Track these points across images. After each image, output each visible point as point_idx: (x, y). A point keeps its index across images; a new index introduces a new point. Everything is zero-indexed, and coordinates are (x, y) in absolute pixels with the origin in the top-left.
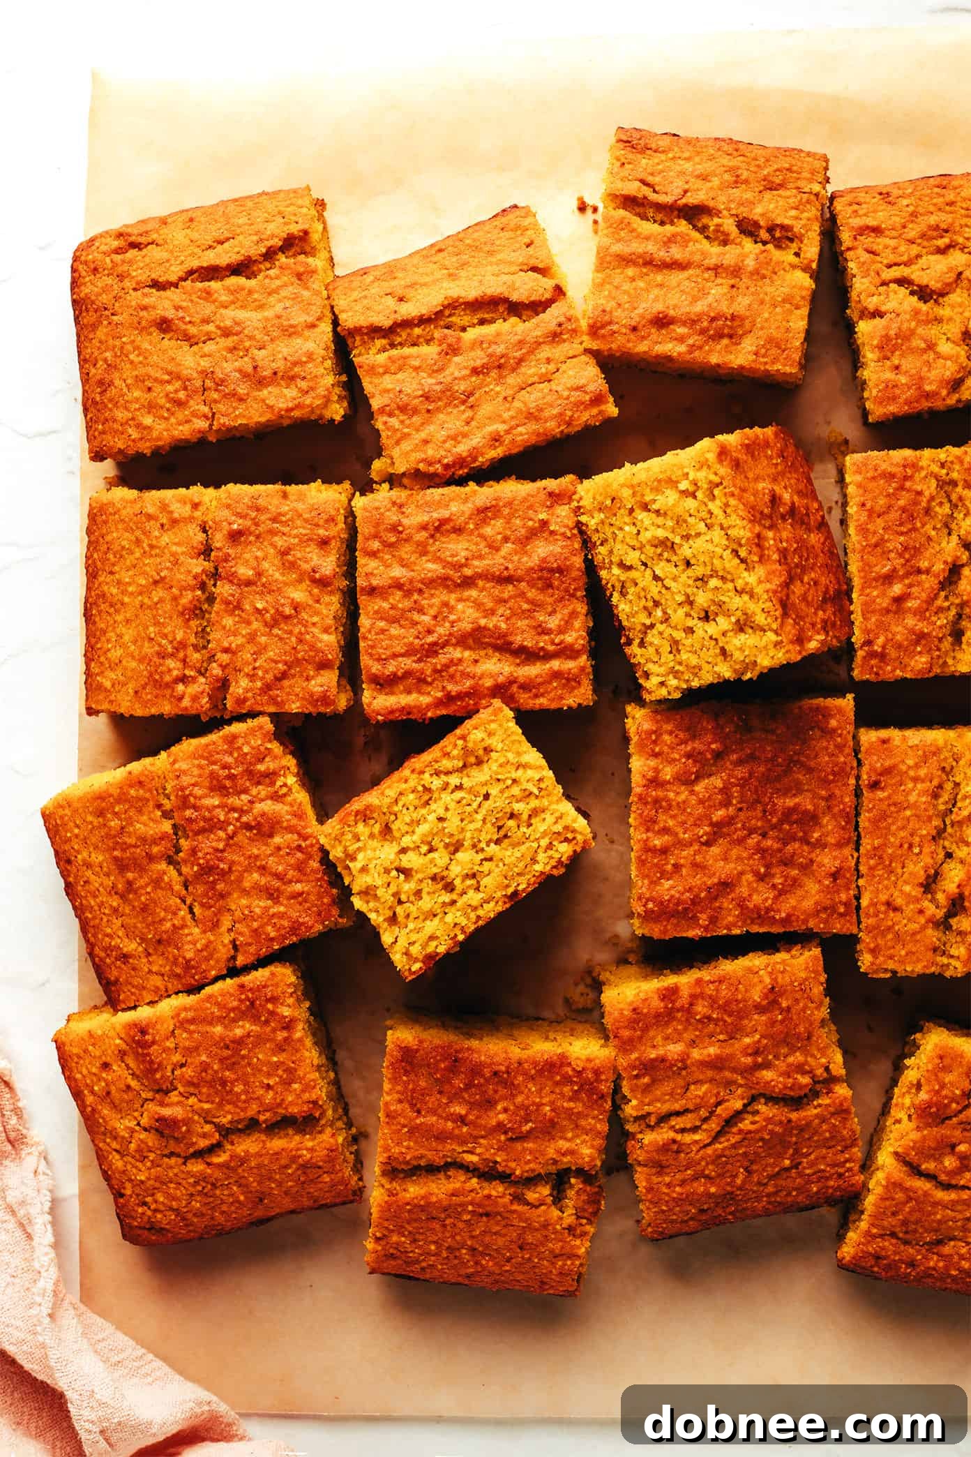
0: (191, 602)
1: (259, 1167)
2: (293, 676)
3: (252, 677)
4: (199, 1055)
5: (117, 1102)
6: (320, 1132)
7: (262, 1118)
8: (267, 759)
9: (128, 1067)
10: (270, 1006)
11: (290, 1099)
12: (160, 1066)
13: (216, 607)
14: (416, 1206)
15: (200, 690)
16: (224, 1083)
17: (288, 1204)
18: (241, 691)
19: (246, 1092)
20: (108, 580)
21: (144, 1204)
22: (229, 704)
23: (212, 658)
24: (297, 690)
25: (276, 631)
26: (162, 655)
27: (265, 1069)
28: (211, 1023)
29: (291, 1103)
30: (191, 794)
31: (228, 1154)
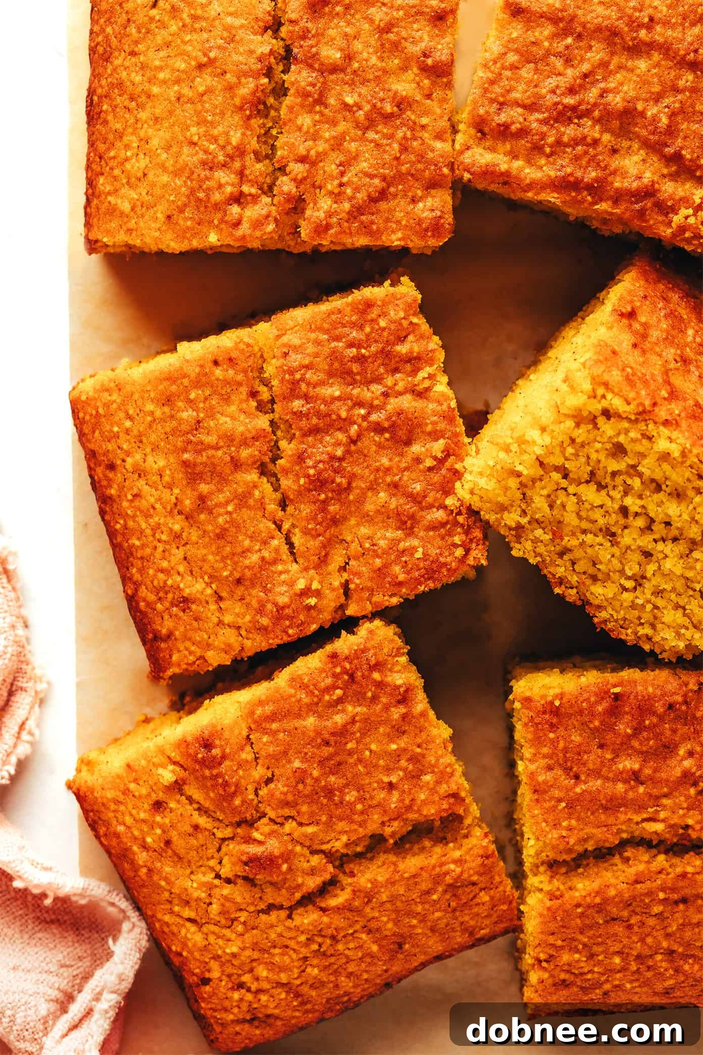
0: (254, 93)
1: (392, 899)
2: (395, 196)
3: (337, 197)
4: (290, 762)
5: (182, 852)
6: (466, 836)
7: (388, 830)
8: (411, 338)
9: (190, 800)
10: (376, 676)
11: (423, 797)
12: (238, 789)
13: (288, 101)
14: (589, 906)
15: (264, 212)
16: (329, 792)
17: (435, 946)
18: (322, 215)
19: (361, 799)
20: (127, 64)
21: (241, 986)
22: (305, 232)
23: (282, 170)
24: (399, 215)
25: (371, 135)
26: (210, 166)
27: (381, 762)
28: (299, 716)
29: (425, 802)
30: (302, 379)
31: (349, 890)
